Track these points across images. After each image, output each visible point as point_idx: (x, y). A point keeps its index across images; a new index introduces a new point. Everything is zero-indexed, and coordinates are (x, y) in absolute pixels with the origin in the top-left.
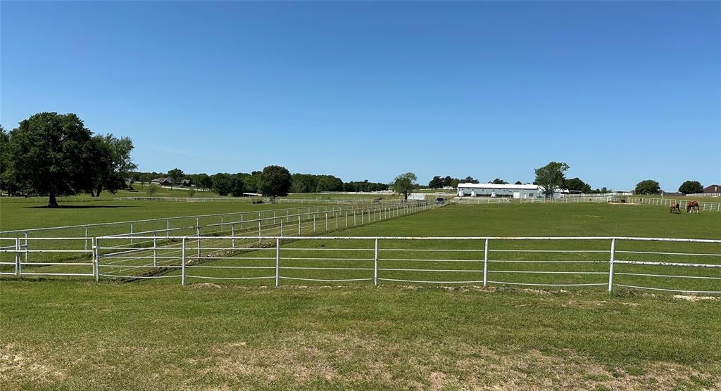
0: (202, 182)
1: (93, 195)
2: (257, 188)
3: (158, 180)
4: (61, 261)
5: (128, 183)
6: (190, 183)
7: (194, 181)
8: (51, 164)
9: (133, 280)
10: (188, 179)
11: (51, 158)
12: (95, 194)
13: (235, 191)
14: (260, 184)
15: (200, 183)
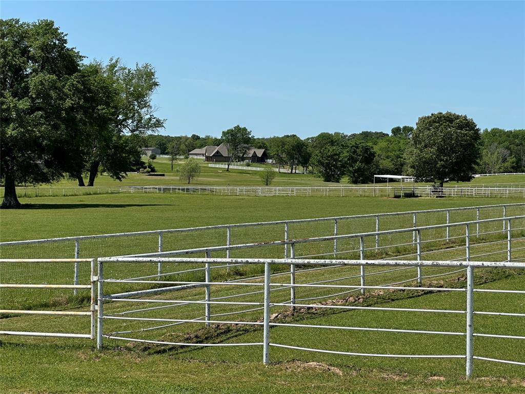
0: (288, 153)
1: (82, 184)
2: (402, 165)
3: (203, 151)
4: (29, 309)
5: (145, 158)
6: (265, 156)
7: (272, 152)
8: (7, 121)
9: (164, 351)
10: (260, 148)
11: (8, 109)
12: (86, 181)
13: (356, 171)
14: (410, 155)
15: (284, 155)
